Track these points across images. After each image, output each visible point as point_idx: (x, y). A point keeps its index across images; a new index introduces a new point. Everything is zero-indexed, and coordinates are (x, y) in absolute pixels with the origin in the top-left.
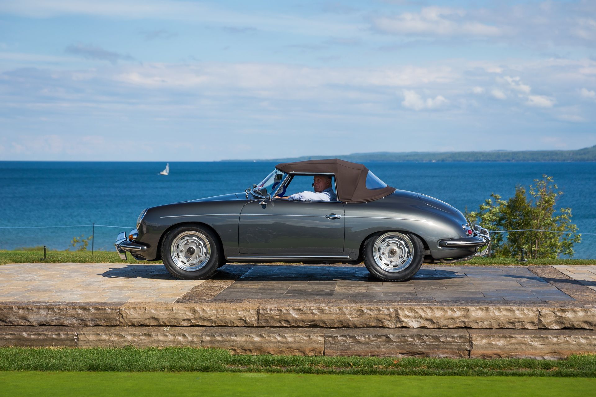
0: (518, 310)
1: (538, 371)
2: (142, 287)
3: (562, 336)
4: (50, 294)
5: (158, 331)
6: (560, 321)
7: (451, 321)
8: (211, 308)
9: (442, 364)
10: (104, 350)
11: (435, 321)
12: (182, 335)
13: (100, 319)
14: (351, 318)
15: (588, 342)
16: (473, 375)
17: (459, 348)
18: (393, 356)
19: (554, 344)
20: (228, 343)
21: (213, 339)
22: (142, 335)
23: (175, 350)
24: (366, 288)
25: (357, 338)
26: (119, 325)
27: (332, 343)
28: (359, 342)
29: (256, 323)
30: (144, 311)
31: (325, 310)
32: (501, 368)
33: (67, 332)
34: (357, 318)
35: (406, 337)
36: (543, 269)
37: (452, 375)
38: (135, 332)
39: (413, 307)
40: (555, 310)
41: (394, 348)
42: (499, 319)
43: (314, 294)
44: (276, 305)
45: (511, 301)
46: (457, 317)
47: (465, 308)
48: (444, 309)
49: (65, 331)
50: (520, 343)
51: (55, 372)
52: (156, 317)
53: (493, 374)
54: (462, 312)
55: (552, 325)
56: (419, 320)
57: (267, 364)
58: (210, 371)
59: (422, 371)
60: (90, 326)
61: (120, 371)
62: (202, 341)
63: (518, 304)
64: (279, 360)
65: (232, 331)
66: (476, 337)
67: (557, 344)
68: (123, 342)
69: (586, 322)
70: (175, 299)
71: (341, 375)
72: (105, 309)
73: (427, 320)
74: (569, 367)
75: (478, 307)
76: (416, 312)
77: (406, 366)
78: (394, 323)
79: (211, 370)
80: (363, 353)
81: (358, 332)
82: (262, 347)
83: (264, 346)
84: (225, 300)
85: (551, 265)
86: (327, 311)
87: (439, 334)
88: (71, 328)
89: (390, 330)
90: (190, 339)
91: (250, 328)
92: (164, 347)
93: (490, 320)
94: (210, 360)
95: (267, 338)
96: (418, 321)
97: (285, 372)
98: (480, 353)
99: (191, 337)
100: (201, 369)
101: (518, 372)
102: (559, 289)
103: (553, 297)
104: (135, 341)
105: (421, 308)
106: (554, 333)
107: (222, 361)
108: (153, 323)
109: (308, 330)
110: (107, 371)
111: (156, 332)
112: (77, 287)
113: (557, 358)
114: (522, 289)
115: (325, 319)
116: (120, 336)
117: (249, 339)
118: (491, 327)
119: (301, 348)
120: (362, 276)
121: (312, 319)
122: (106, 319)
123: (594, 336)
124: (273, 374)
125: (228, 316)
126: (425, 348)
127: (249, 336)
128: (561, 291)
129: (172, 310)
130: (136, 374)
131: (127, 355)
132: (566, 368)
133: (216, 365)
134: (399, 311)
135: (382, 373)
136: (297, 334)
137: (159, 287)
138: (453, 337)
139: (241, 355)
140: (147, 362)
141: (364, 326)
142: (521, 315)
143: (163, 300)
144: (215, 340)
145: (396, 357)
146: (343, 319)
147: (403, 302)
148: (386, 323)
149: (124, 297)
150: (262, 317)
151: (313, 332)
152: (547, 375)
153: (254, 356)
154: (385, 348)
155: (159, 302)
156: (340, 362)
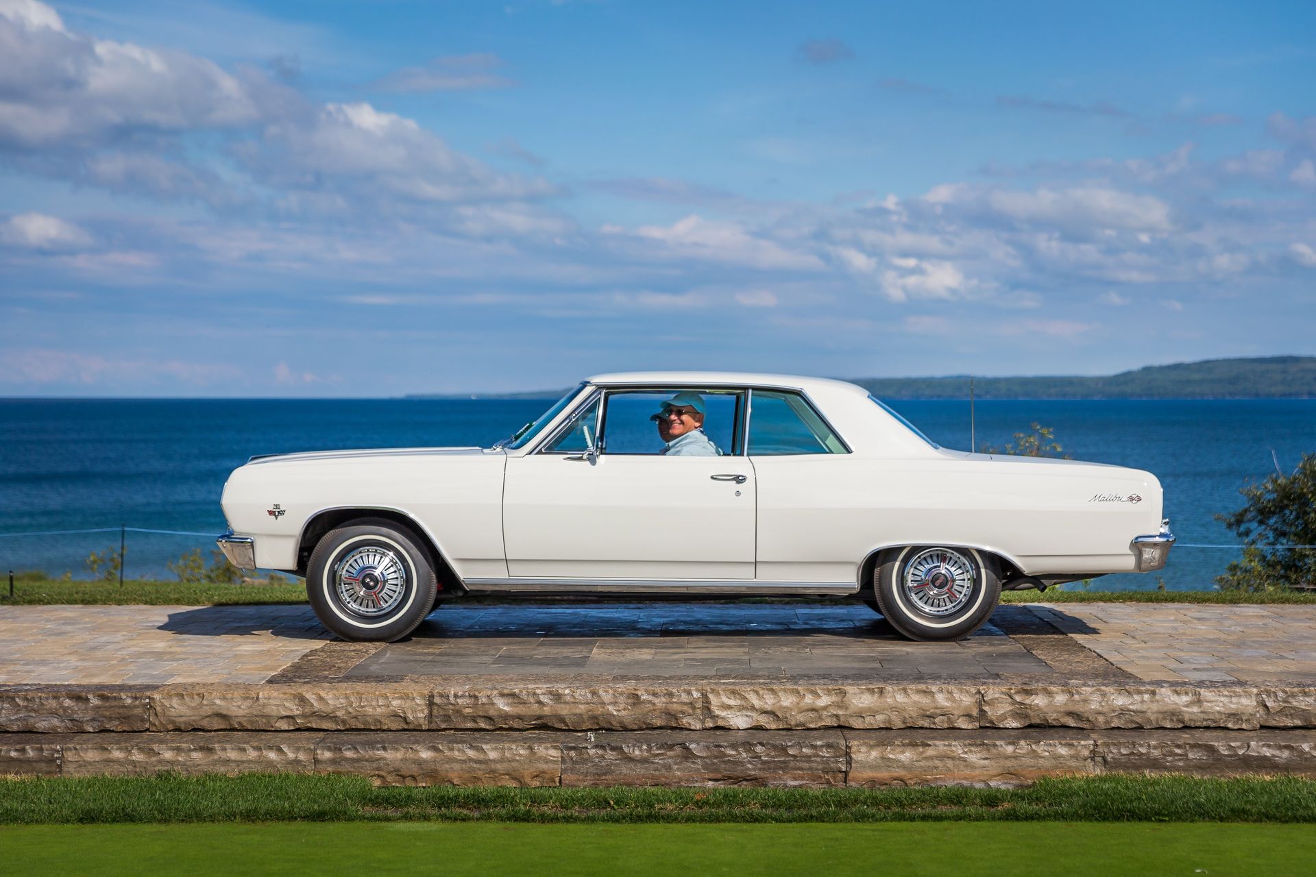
0: (941, 691)
1: (970, 810)
2: (203, 654)
3: (1022, 743)
4: (11, 668)
5: (227, 741)
6: (1021, 712)
7: (813, 714)
8: (335, 694)
9: (789, 800)
10: (115, 780)
11: (780, 715)
12: (275, 748)
13: (110, 718)
14: (616, 711)
15: (1072, 752)
16: (847, 820)
17: (825, 768)
18: (695, 785)
19: (1007, 757)
20: (368, 764)
21: (338, 756)
22: (195, 750)
23: (260, 779)
24: (653, 651)
25: (626, 750)
26: (149, 729)
27: (577, 761)
28: (631, 759)
29: (426, 723)
30: (199, 702)
31: (565, 695)
32: (904, 805)
33: (39, 745)
34: (627, 712)
35: (722, 747)
37: (806, 821)
38: (180, 743)
39: (737, 688)
41: (698, 768)
42: (905, 710)
43: (548, 665)
44: (467, 687)
45: (930, 675)
46: (824, 706)
47: (839, 689)
48: (798, 692)
49: (37, 744)
50: (942, 757)
51: (11, 826)
52: (224, 712)
53: (886, 817)
54: (833, 697)
55: (1006, 721)
56: (749, 713)
57: (443, 803)
58: (328, 820)
59: (747, 814)
60: (89, 732)
61: (145, 823)
62: (316, 761)
63: (943, 681)
64: (468, 796)
65: (378, 739)
66: (858, 746)
67: (1014, 757)
68: (155, 764)
69: (1070, 714)
70: (265, 678)
71: (587, 824)
72: (121, 699)
73: (765, 712)
74: (1032, 802)
75: (864, 687)
76: (744, 698)
77: (718, 805)
78: (700, 719)
79: (329, 816)
80: (637, 779)
81: (629, 738)
82: (436, 771)
83: (440, 769)
84: (367, 678)
85: (1022, 604)
86: (568, 698)
87: (787, 740)
88: (49, 736)
89: (693, 735)
90: (291, 755)
91: (415, 733)
92: (239, 772)
93: (887, 713)
94: (329, 798)
95: (447, 753)
96: (747, 716)
97: (477, 820)
98: (865, 777)
99: (293, 752)
100: (308, 817)
101: (934, 813)
102: (1028, 651)
103: (1014, 665)
104: (180, 761)
105: (753, 690)
107: (352, 800)
109: (530, 735)
110: (118, 821)
111: (223, 742)
112: (69, 654)
113: (1013, 784)
114: (956, 651)
115: (564, 714)
116: (148, 753)
117: (410, 755)
118: (889, 726)
119: (514, 771)
120: (649, 627)
121: (537, 713)
122: (125, 719)
123: (1085, 740)
124: (454, 824)
125: (371, 710)
126: (760, 769)
127: (411, 748)
128: (1032, 653)
129: (258, 698)
130: (175, 828)
131: (162, 789)
132: (1026, 803)
133: (341, 808)
134: (710, 696)
135: (670, 819)
136: (507, 745)
137: (238, 653)
138: (814, 747)
139: (394, 786)
140: (201, 803)
141: (641, 727)
142: (948, 702)
143: (240, 678)
144: (342, 758)
145: (700, 787)
146: (599, 713)
147: (720, 679)
148: (684, 721)
149: (163, 673)
150: (438, 710)
151: (539, 739)
152: (988, 819)
153: (421, 788)
154: (681, 769)
155: (232, 684)
156: (590, 799)
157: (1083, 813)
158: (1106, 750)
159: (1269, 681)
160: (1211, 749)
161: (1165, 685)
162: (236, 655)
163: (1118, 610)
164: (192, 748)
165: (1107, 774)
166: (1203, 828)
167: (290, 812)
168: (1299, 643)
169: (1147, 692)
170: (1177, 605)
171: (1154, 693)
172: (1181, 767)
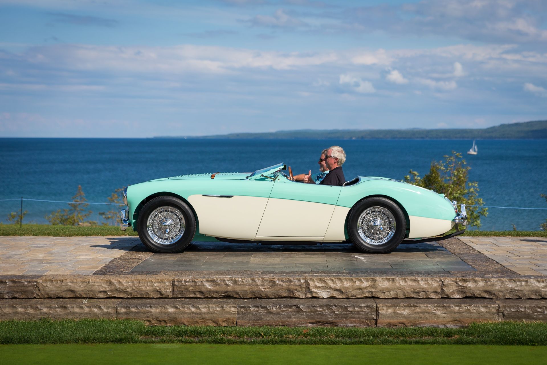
0: (423, 280)
1: (439, 339)
2: (62, 260)
3: (463, 305)
5: (74, 303)
6: (462, 290)
7: (359, 291)
8: (126, 280)
9: (349, 333)
10: (19, 323)
11: (344, 291)
12: (97, 307)
13: (17, 292)
14: (264, 289)
15: (487, 310)
16: (378, 343)
17: (366, 317)
19: (455, 313)
20: (143, 315)
21: (128, 311)
22: (58, 307)
23: (90, 322)
24: (280, 259)
25: (269, 308)
26: (36, 297)
27: (245, 314)
28: (271, 313)
29: (171, 294)
30: (60, 284)
31: (239, 281)
32: (406, 336)
34: (269, 289)
35: (316, 307)
36: (448, 241)
37: (358, 344)
38: (51, 304)
39: (323, 278)
40: (457, 280)
41: (304, 317)
42: (405, 289)
44: (191, 277)
45: (416, 272)
46: (365, 287)
47: (373, 279)
48: (352, 280)
50: (424, 312)
52: (73, 289)
53: (397, 342)
54: (370, 283)
55: (454, 295)
56: (328, 290)
57: (180, 334)
58: (124, 342)
59: (329, 340)
60: (7, 299)
61: (34, 344)
62: (118, 313)
63: (422, 275)
64: (192, 331)
65: (148, 302)
66: (382, 307)
67: (459, 313)
68: (39, 314)
69: (486, 291)
70: (93, 272)
71: (251, 345)
72: (22, 282)
73: (336, 290)
74: (469, 335)
75: (384, 278)
76: (326, 283)
77: (315, 335)
78: (304, 293)
80: (274, 322)
81: (270, 302)
82: (176, 318)
83: (178, 317)
84: (142, 272)
85: (456, 237)
86: (240, 283)
87: (347, 304)
89: (301, 300)
90: (105, 310)
91: (165, 299)
92: (80, 319)
93: (396, 291)
94: (124, 331)
95: (181, 309)
96: (327, 292)
97: (197, 343)
98: (386, 322)
99: (106, 309)
100: (114, 341)
101: (421, 340)
102: (462, 260)
103: (456, 267)
104: (51, 313)
105: (330, 279)
107: (136, 333)
108: (70, 295)
109: (222, 301)
110: (20, 343)
111: (72, 304)
113: (459, 326)
114: (427, 260)
115: (238, 290)
116: (36, 309)
117: (163, 310)
118: (396, 297)
119: (214, 318)
120: (277, 247)
121: (225, 290)
122: (24, 292)
123: (493, 304)
124: (185, 345)
125: (144, 288)
126: (334, 318)
127: (164, 307)
128: (464, 261)
129: (89, 282)
130: (49, 347)
131: (42, 327)
132: (466, 336)
133: (130, 337)
134: (310, 282)
135: (292, 343)
136: (211, 305)
138: (361, 307)
139: (155, 326)
140: (61, 334)
141: (276, 297)
142: (426, 285)
143: (80, 272)
144: (130, 312)
145: (305, 326)
146: (255, 290)
147: (314, 273)
148: (297, 294)
149: (42, 270)
150: (177, 288)
151: (226, 303)
152: (448, 343)
153: (169, 327)
154: (296, 318)
155: (77, 275)
156: (252, 332)
157: (495, 341)
158: (504, 309)
161: (532, 277)
162: (78, 261)
163: (503, 240)
164: (57, 306)
165: (505, 321)
167: (105, 338)
169: (523, 281)
171: (527, 281)
172: (541, 318)
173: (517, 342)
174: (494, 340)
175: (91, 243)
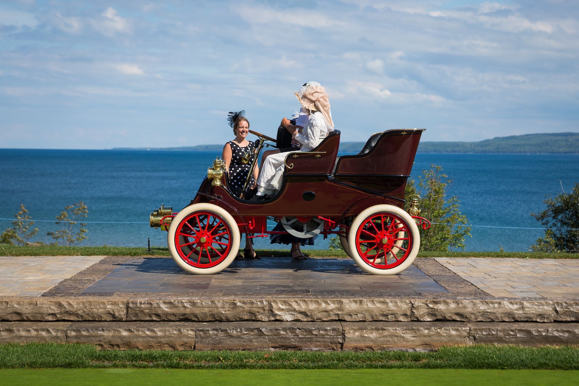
0: (392, 302)
1: (405, 363)
2: (8, 281)
3: (433, 328)
5: (20, 326)
6: (433, 313)
7: (325, 313)
8: (77, 302)
9: (313, 358)
11: (309, 314)
12: (45, 330)
14: (224, 311)
15: (458, 333)
16: (343, 368)
17: (331, 341)
18: (265, 349)
19: (425, 336)
20: (94, 338)
21: (79, 334)
22: (3, 331)
23: (38, 346)
24: (243, 281)
25: (229, 331)
27: (204, 337)
28: (231, 336)
29: (125, 317)
30: (5, 306)
31: (198, 303)
32: (372, 360)
34: (230, 312)
35: (279, 330)
36: (424, 261)
37: (322, 368)
39: (287, 300)
41: (266, 341)
42: (373, 312)
43: (189, 287)
44: (147, 299)
45: (386, 293)
46: (331, 309)
47: (339, 300)
48: (318, 302)
50: (392, 336)
52: (19, 311)
53: (363, 366)
54: (336, 305)
55: (425, 318)
56: (293, 313)
57: (134, 359)
58: (73, 367)
59: (292, 365)
62: (67, 337)
63: (392, 297)
64: (147, 355)
65: (100, 325)
66: (349, 330)
67: (428, 336)
69: (457, 314)
70: (41, 293)
71: (209, 369)
73: (301, 313)
74: (437, 359)
75: (352, 300)
76: (290, 305)
77: (277, 360)
78: (267, 316)
79: (74, 365)
80: (235, 347)
81: (231, 325)
82: (130, 342)
83: (132, 341)
84: (94, 294)
85: (433, 258)
86: (199, 305)
87: (312, 327)
89: (263, 324)
90: (54, 334)
91: (119, 322)
92: (26, 342)
93: (364, 313)
94: (74, 356)
95: (136, 332)
96: (291, 314)
97: (151, 367)
98: (352, 346)
99: (55, 332)
100: (63, 366)
101: (387, 364)
102: (436, 282)
103: (429, 289)
105: (295, 301)
106: (426, 325)
107: (86, 357)
108: (15, 317)
109: (179, 324)
111: (18, 327)
113: (428, 350)
114: (399, 281)
115: (197, 313)
117: (117, 334)
118: (364, 319)
119: (170, 342)
121: (183, 312)
123: (464, 327)
124: (139, 369)
125: (96, 310)
126: (298, 342)
127: (117, 330)
128: (438, 283)
129: (37, 304)
132: (435, 360)
133: (80, 361)
134: (273, 304)
135: (252, 367)
136: (167, 328)
138: (326, 330)
139: (108, 350)
140: (6, 358)
141: (237, 320)
142: (395, 307)
143: (27, 294)
144: (81, 335)
145: (267, 351)
146: (215, 312)
147: (277, 295)
148: (259, 317)
150: (131, 310)
151: (184, 326)
152: (415, 368)
153: (122, 352)
154: (257, 342)
155: (23, 296)
156: (210, 357)
158: (475, 332)
159: (558, 298)
160: (529, 332)
161: (506, 299)
162: (25, 282)
163: (482, 261)
165: (476, 345)
166: (525, 372)
167: (53, 363)
168: (573, 278)
169: (496, 303)
170: (511, 259)
171: (500, 303)
172: (514, 341)
173: (486, 366)
174: (463, 364)
175: (40, 263)
